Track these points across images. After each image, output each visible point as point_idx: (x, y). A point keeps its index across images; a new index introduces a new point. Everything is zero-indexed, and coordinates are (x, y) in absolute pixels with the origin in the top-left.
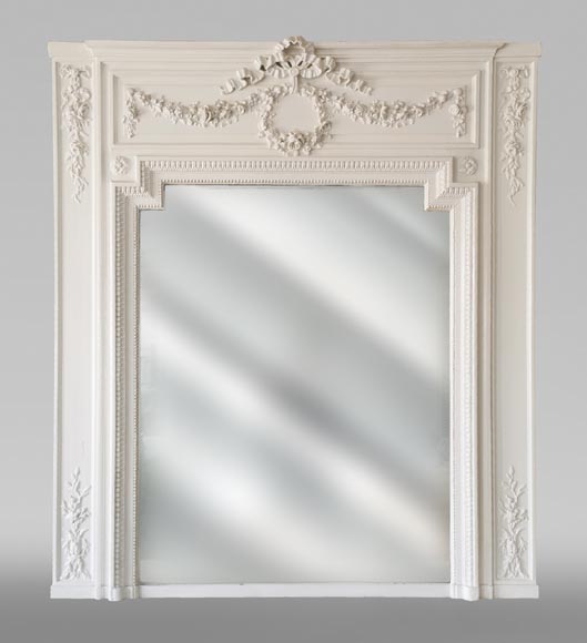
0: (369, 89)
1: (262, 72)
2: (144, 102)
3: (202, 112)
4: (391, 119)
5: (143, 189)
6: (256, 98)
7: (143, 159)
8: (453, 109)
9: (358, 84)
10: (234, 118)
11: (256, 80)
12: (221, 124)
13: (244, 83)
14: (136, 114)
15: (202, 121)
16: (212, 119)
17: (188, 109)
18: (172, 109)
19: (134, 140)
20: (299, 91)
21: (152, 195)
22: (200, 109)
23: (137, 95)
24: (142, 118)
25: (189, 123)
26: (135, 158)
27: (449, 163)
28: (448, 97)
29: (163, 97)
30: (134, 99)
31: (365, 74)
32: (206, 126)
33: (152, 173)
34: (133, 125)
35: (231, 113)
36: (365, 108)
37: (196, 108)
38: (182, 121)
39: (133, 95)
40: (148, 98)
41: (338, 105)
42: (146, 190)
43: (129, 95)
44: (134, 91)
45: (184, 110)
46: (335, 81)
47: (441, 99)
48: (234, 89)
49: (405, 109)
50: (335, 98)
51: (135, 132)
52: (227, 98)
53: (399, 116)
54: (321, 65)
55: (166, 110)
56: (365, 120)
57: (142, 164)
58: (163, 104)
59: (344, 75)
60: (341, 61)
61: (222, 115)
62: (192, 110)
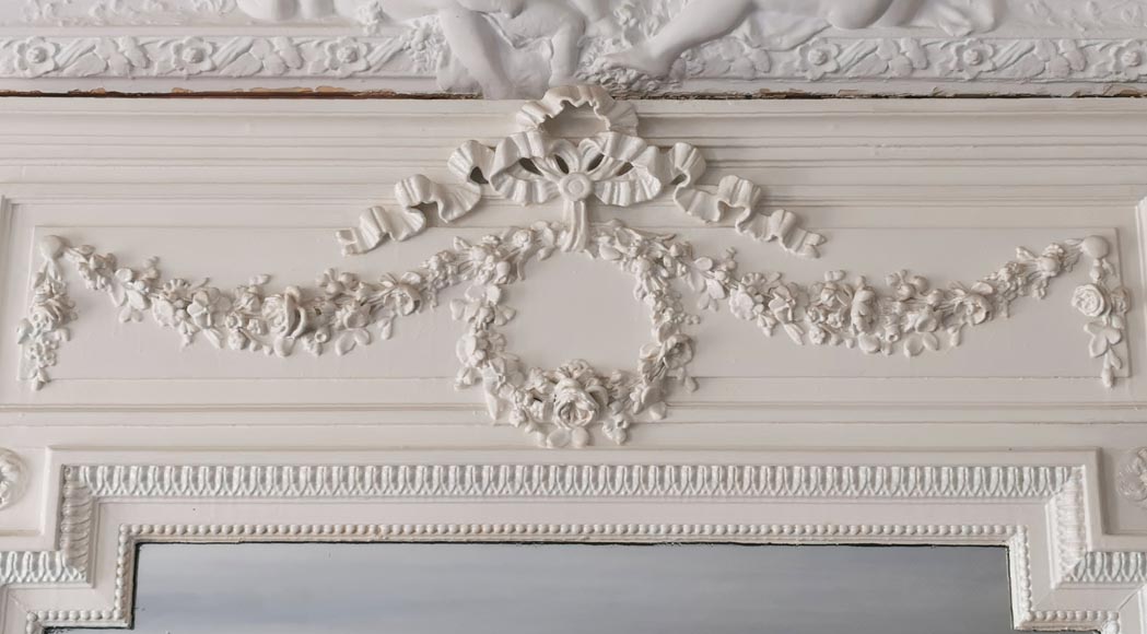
0: (813, 239)
1: (475, 188)
2: (92, 275)
3: (277, 310)
4: (887, 331)
5: (61, 558)
6: (455, 265)
7: (70, 459)
8: (1084, 299)
9: (775, 222)
10: (381, 328)
11: (456, 213)
12: (336, 345)
13: (417, 220)
14: (64, 313)
15: (277, 336)
16: (309, 330)
17: (232, 299)
18: (182, 300)
19: (49, 396)
20: (591, 244)
21: (92, 577)
22: (271, 301)
23: (73, 259)
24: (83, 328)
25: (233, 341)
26: (48, 453)
27: (1086, 472)
28: (1065, 263)
29: (155, 263)
30: (61, 270)
31: (798, 192)
32: (288, 352)
33: (98, 504)
34: (51, 352)
35: (371, 310)
36: (801, 297)
37: (260, 297)
38: (210, 336)
39: (58, 256)
40: (106, 267)
41: (714, 285)
42: (72, 562)
43: (47, 258)
44: (63, 245)
45: (219, 304)
46: (703, 213)
47: (1044, 267)
48: (385, 238)
49: (930, 299)
50: (703, 263)
51: (53, 372)
52: (359, 265)
53: (913, 319)
54: (661, 168)
55: (160, 303)
56: (803, 333)
57: (65, 474)
58: (153, 285)
59: (733, 195)
60: (719, 155)
61: (343, 316)
62: (244, 302)
